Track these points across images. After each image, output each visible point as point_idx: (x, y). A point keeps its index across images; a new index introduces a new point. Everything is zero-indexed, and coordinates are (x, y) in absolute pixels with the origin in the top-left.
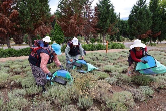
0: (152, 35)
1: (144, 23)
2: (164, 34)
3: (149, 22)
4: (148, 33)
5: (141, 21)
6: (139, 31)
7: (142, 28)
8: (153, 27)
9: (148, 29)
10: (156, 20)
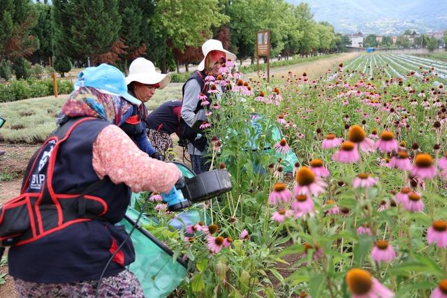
0: (127, 56)
1: (101, 23)
2: (153, 51)
3: (115, 20)
4: (117, 50)
5: (94, 18)
6: (94, 43)
7: (98, 35)
8: (123, 33)
9: (114, 40)
10: (128, 14)
